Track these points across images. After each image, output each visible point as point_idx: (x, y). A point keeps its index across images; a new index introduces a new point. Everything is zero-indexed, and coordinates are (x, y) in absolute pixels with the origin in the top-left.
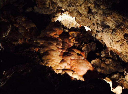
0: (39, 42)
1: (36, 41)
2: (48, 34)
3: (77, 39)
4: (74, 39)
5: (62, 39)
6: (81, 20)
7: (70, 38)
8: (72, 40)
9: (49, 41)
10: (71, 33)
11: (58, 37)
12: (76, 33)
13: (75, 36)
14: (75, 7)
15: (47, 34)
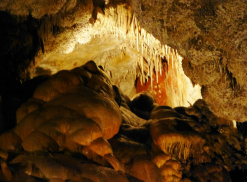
0: (47, 176)
1: (35, 169)
2: (64, 137)
3: (188, 168)
4: (176, 167)
5: (124, 161)
6: (226, 100)
7: (161, 163)
8: (170, 172)
9: (85, 175)
10: (167, 142)
11: (109, 155)
12: (188, 143)
13: (182, 155)
14: (215, 52)
15: (59, 134)
